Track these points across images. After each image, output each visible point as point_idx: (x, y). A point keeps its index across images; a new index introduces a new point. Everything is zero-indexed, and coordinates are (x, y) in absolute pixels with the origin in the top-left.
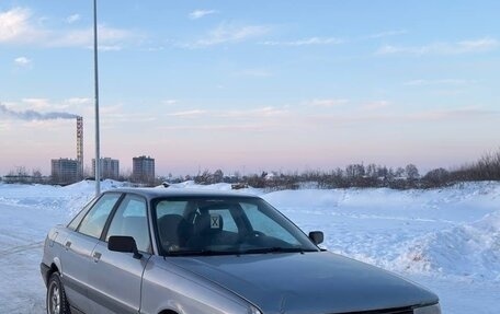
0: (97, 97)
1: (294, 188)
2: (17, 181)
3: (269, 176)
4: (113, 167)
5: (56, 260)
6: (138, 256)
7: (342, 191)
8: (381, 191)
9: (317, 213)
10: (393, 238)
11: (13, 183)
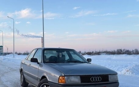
0: (43, 30)
1: (99, 55)
5: (22, 67)
6: (38, 63)
9: (104, 61)
10: (123, 66)
11: (25, 55)
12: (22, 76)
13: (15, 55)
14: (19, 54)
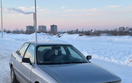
1: (99, 35)
2: (16, 33)
3: (93, 31)
4: (44, 28)
6: (31, 64)
7: (114, 37)
8: (127, 37)
9: (105, 44)
10: (126, 53)
11: (14, 33)
12: (13, 72)
13: (3, 33)
14: (9, 32)
